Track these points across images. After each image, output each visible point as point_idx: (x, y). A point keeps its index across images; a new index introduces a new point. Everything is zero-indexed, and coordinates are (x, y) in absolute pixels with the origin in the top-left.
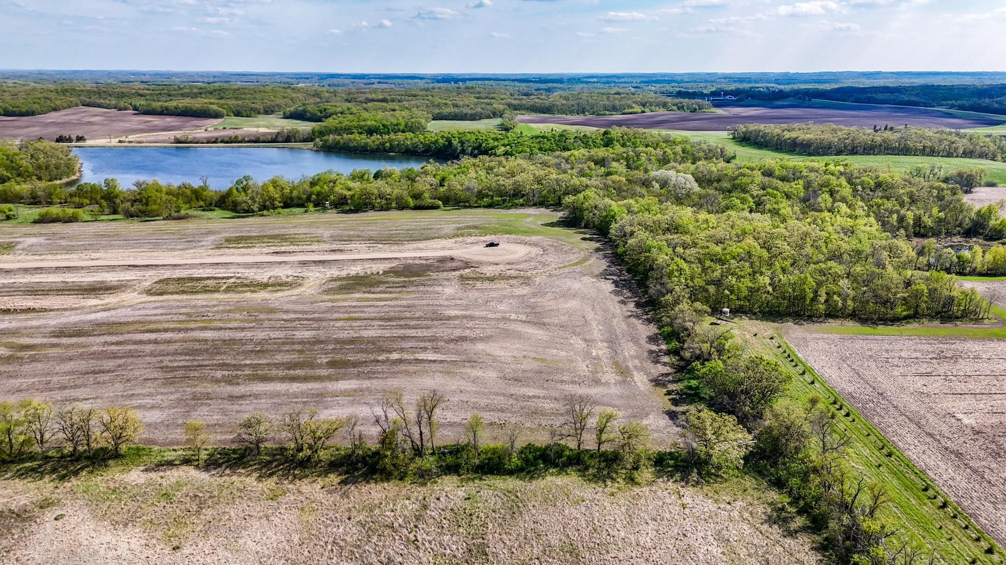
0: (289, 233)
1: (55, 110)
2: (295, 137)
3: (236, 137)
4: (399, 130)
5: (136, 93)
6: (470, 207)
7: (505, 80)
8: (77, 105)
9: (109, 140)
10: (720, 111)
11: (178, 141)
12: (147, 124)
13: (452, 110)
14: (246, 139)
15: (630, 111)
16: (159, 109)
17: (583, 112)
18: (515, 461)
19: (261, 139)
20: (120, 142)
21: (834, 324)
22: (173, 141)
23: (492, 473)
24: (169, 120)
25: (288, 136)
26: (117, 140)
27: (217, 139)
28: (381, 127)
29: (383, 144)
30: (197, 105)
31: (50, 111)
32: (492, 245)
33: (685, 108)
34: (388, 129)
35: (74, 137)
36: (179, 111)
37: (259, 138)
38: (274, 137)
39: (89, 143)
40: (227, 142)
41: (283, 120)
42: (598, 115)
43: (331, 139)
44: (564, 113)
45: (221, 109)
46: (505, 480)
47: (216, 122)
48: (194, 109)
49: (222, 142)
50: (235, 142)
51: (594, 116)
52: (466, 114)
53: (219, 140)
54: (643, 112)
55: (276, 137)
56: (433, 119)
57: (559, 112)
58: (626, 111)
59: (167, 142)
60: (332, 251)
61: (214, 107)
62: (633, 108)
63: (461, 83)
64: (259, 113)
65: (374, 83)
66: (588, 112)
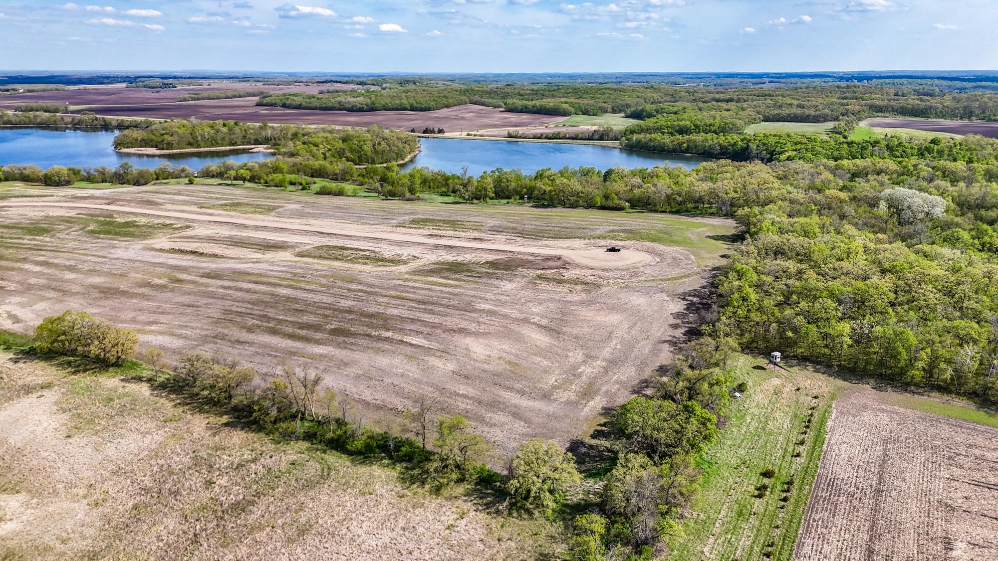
1: (447, 106)
2: (608, 135)
3: (559, 133)
4: (710, 131)
5: (519, 93)
6: (656, 211)
7: (932, 78)
8: (466, 103)
9: (460, 133)
11: (510, 136)
12: (505, 121)
13: (795, 110)
14: (567, 136)
16: (520, 108)
17: (969, 118)
18: (359, 444)
19: (580, 136)
20: (468, 135)
21: (935, 400)
22: (506, 135)
23: (337, 450)
24: (525, 117)
25: (602, 135)
26: (466, 133)
27: (542, 135)
28: (693, 127)
29: (680, 144)
30: (551, 104)
31: (443, 108)
32: (613, 250)
34: (700, 129)
35: (436, 130)
36: (535, 109)
37: (578, 135)
38: (591, 134)
39: (446, 135)
40: (550, 138)
41: (624, 119)
42: (990, 120)
43: (634, 138)
44: (944, 117)
45: (571, 108)
46: (341, 458)
47: (561, 119)
48: (548, 107)
49: (547, 138)
50: (557, 139)
51: (983, 121)
52: (808, 116)
53: (544, 136)
55: (593, 135)
56: (763, 121)
57: (937, 116)
59: (500, 136)
61: (565, 106)
63: (866, 81)
64: (607, 112)
65: (764, 83)
66: (977, 116)
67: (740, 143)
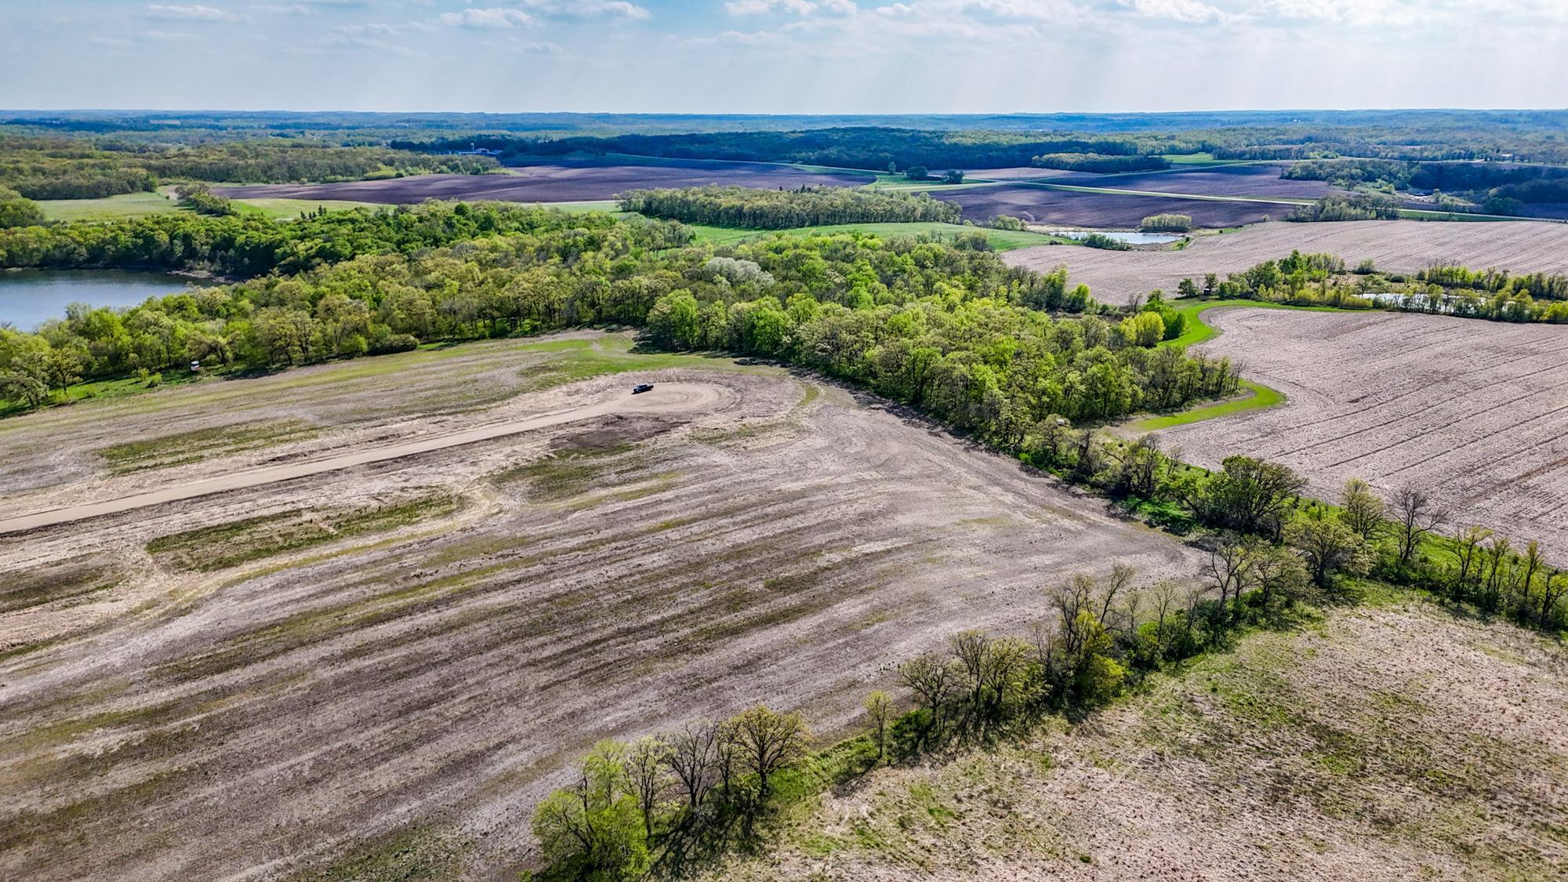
0: (227, 422)
10: (513, 173)
15: (378, 174)
32: (644, 389)
33: (461, 167)
42: (327, 181)
54: (400, 176)
58: (371, 174)
60: (381, 438)
62: (379, 169)
67: (122, 238)
